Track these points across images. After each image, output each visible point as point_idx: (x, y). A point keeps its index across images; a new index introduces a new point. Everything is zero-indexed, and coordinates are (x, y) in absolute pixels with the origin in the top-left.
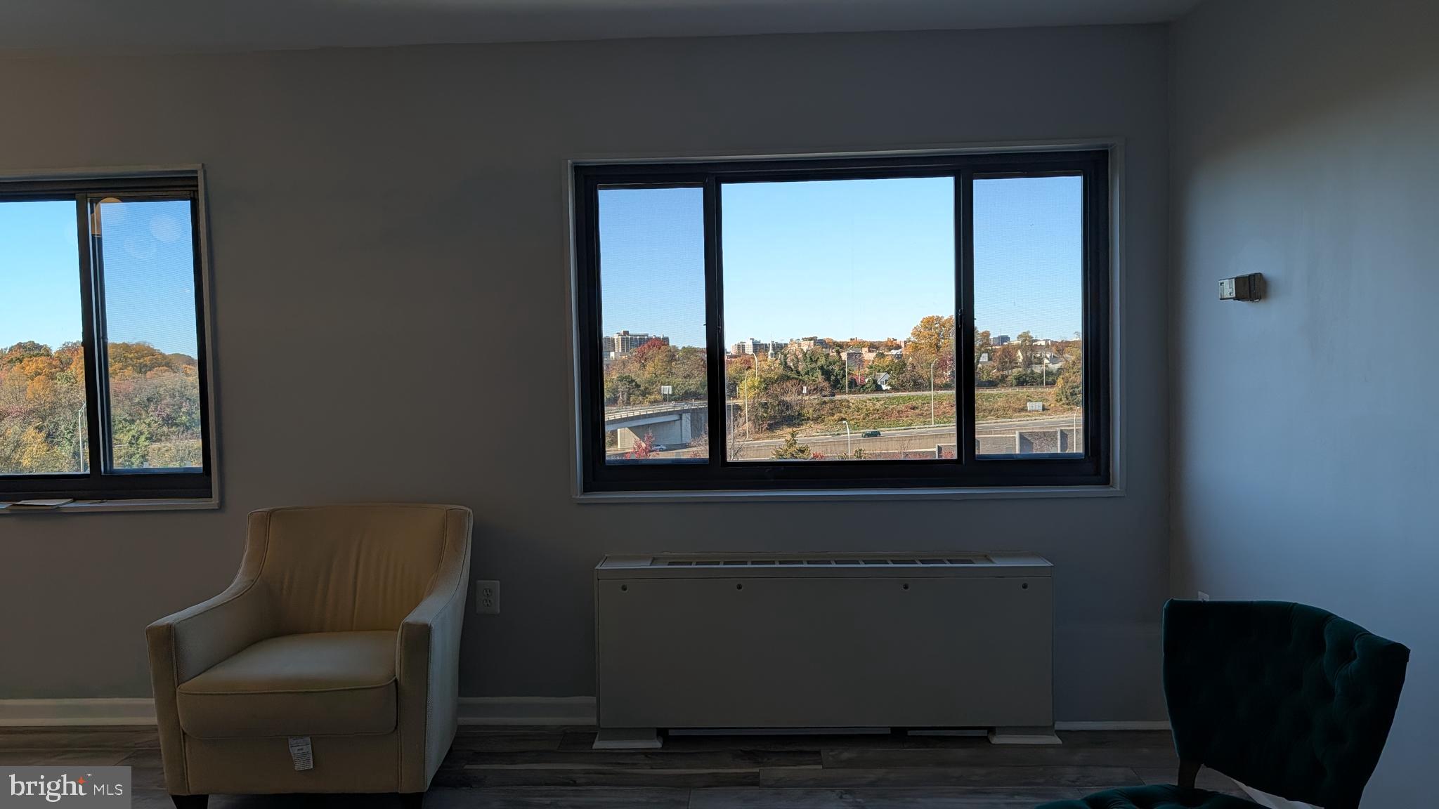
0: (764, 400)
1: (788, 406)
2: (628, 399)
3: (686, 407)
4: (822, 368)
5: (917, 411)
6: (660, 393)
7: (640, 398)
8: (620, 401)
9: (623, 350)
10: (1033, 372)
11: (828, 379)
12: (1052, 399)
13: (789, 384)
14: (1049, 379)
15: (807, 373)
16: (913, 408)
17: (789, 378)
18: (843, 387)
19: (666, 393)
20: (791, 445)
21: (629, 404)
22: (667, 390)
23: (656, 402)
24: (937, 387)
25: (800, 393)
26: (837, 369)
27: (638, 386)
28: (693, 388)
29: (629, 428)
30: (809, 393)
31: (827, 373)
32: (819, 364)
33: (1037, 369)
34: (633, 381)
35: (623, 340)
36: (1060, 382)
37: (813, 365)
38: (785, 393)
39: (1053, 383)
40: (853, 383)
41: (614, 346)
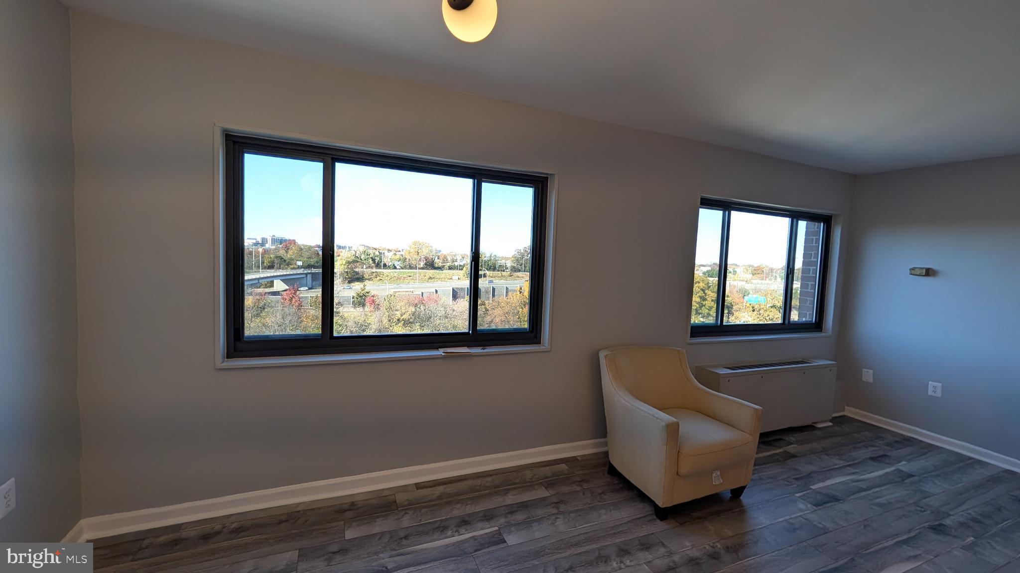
0: (346, 270)
1: (357, 273)
2: (280, 266)
3: (309, 272)
4: (372, 258)
5: (411, 278)
6: (296, 265)
7: (286, 266)
8: (275, 267)
9: (272, 244)
10: (454, 265)
11: (374, 262)
12: (461, 275)
13: (358, 264)
14: (461, 268)
15: (365, 260)
16: (410, 276)
17: (357, 262)
18: (381, 266)
19: (299, 264)
20: (363, 290)
21: (280, 269)
22: (300, 263)
23: (294, 268)
24: (419, 269)
25: (362, 268)
26: (378, 259)
27: (285, 261)
28: (312, 263)
29: (281, 280)
30: (367, 268)
31: (374, 260)
32: (371, 256)
33: (456, 264)
34: (282, 258)
35: (272, 239)
36: (465, 269)
37: (368, 257)
38: (356, 267)
39: (462, 269)
40: (385, 265)
41: (267, 241)
